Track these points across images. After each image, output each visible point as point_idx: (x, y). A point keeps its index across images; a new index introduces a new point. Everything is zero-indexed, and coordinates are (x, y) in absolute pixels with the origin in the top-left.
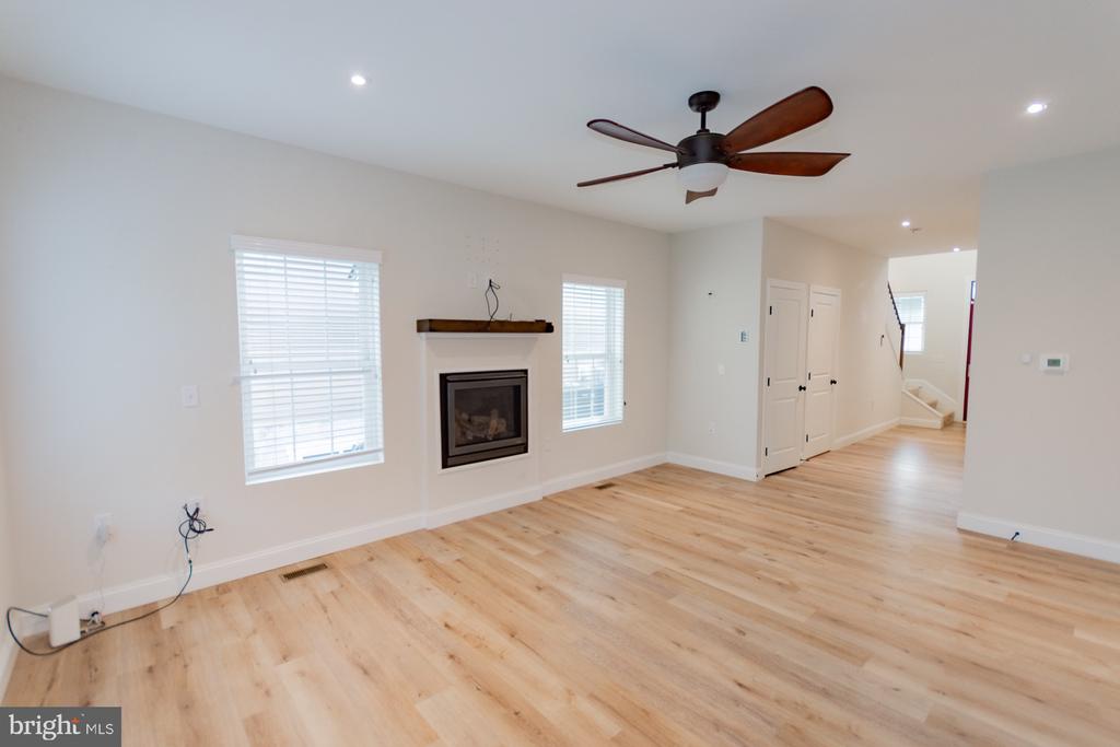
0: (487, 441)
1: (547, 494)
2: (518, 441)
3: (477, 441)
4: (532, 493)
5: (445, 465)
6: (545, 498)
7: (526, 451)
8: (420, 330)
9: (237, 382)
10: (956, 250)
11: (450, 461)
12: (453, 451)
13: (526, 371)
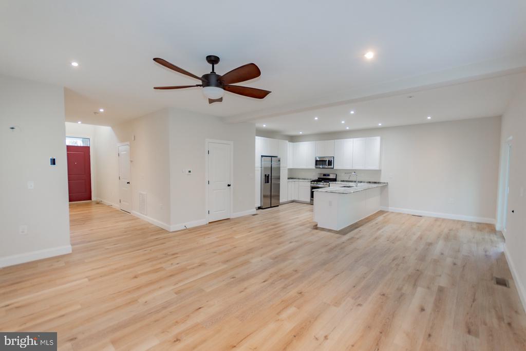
10: (79, 123)
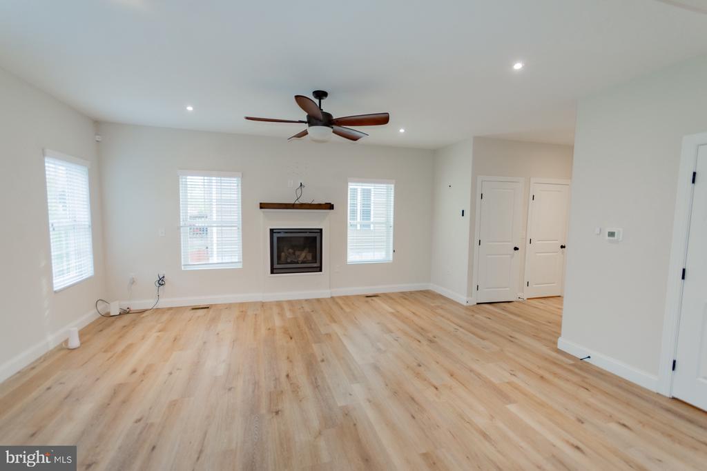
0: (298, 263)
1: (334, 295)
2: (317, 265)
3: (292, 263)
4: (325, 293)
5: (272, 273)
6: (332, 298)
7: (321, 271)
8: (261, 208)
9: (179, 228)
11: (275, 271)
12: (276, 266)
13: (321, 230)
